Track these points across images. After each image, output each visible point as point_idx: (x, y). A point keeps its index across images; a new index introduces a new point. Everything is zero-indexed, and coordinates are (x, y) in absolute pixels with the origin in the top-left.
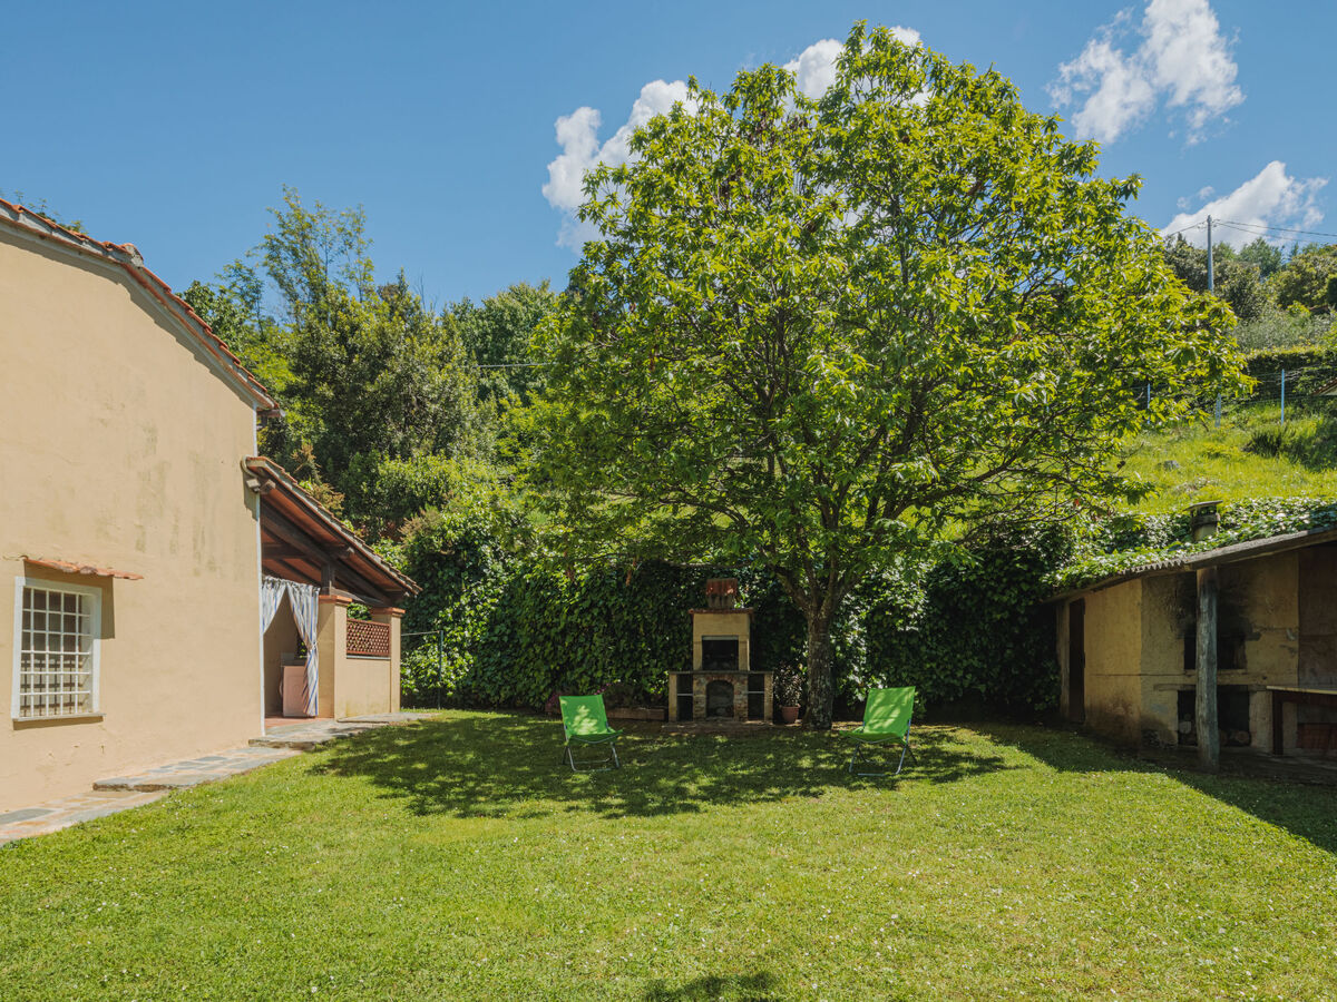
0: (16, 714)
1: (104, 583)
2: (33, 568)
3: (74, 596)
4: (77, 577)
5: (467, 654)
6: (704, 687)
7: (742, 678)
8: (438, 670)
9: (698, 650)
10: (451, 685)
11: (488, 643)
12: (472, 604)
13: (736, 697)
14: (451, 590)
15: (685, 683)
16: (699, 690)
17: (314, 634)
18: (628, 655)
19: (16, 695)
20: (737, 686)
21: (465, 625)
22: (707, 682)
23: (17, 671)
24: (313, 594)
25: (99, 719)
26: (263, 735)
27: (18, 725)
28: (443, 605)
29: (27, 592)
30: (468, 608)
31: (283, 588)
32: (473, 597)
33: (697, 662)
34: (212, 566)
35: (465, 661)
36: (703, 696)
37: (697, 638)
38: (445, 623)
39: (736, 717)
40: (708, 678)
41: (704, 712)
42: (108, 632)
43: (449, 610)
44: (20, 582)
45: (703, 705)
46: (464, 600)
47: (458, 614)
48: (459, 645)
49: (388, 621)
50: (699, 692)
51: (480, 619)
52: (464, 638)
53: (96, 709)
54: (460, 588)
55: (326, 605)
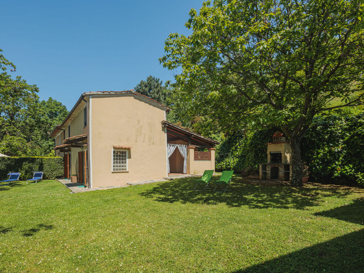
0: (112, 171)
1: (129, 149)
2: (114, 148)
3: (123, 152)
4: (125, 148)
5: (237, 159)
6: (270, 169)
7: (282, 166)
8: (229, 163)
9: (269, 156)
10: (232, 167)
11: (242, 155)
12: (240, 145)
13: (280, 173)
14: (235, 142)
15: (264, 168)
16: (268, 170)
17: (186, 155)
18: (261, 158)
19: (112, 168)
20: (280, 169)
21: (237, 151)
22: (271, 167)
23: (112, 164)
24: (186, 147)
25: (128, 172)
26: (167, 177)
27: (113, 173)
28: (233, 146)
29: (114, 152)
30: (238, 146)
31: (176, 146)
32: (240, 143)
33: (269, 160)
34: (153, 144)
35: (236, 160)
36: (269, 172)
37: (268, 153)
38: (233, 151)
39: (280, 180)
40: (271, 166)
41: (270, 177)
42: (130, 157)
43: (234, 147)
44: (113, 150)
45: (270, 175)
46: (237, 144)
47: (236, 148)
48: (236, 156)
49: (211, 151)
50: (268, 171)
51: (241, 149)
52: (237, 155)
53: (127, 170)
54: (237, 141)
55: (188, 149)
